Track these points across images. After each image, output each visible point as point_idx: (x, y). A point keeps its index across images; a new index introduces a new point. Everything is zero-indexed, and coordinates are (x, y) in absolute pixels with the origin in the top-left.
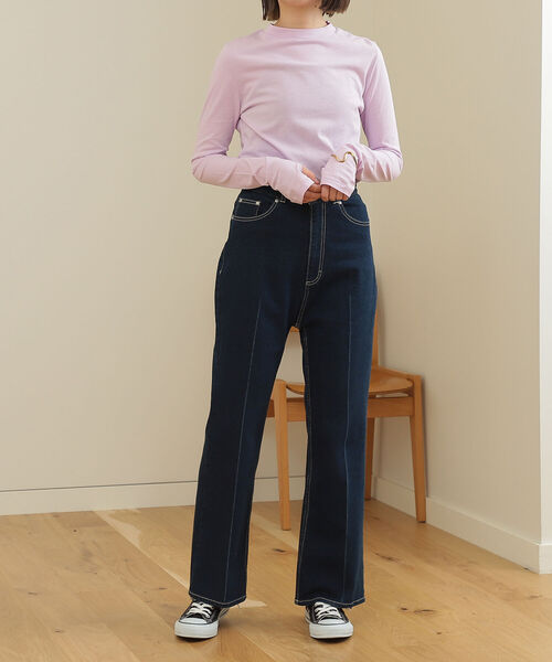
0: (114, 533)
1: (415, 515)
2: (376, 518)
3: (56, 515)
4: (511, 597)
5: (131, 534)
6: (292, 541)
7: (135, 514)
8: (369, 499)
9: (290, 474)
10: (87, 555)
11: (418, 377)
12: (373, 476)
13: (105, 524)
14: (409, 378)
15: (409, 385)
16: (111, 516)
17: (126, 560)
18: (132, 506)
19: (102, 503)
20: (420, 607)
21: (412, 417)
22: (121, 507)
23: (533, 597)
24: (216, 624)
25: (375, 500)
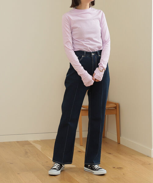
0: (34, 147)
1: (117, 142)
2: (106, 143)
3: (18, 142)
4: (144, 164)
5: (39, 147)
6: (84, 149)
7: (39, 141)
8: (104, 137)
9: (82, 130)
10: (26, 153)
11: (118, 103)
12: (105, 131)
13: (31, 144)
14: (115, 104)
15: (115, 106)
16: (33, 142)
17: (37, 154)
18: (39, 139)
19: (30, 138)
20: (119, 167)
21: (116, 115)
22: (36, 140)
23: (150, 164)
24: (60, 171)
25: (106, 137)
